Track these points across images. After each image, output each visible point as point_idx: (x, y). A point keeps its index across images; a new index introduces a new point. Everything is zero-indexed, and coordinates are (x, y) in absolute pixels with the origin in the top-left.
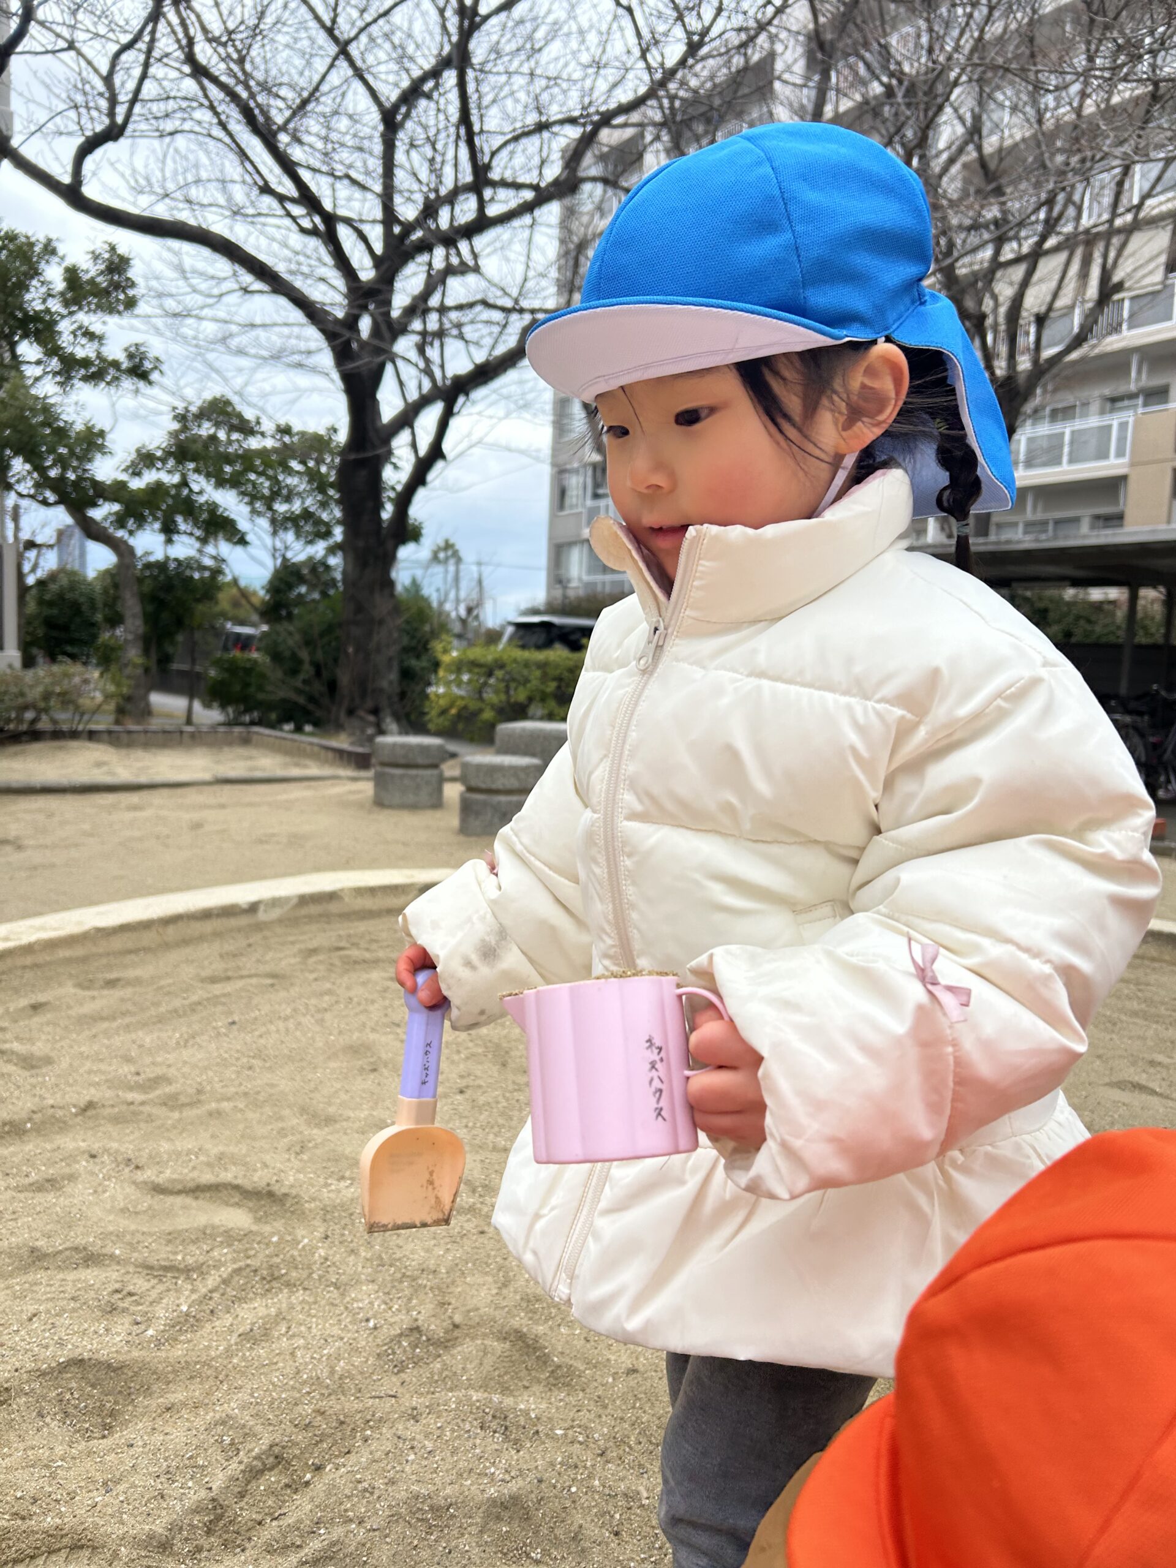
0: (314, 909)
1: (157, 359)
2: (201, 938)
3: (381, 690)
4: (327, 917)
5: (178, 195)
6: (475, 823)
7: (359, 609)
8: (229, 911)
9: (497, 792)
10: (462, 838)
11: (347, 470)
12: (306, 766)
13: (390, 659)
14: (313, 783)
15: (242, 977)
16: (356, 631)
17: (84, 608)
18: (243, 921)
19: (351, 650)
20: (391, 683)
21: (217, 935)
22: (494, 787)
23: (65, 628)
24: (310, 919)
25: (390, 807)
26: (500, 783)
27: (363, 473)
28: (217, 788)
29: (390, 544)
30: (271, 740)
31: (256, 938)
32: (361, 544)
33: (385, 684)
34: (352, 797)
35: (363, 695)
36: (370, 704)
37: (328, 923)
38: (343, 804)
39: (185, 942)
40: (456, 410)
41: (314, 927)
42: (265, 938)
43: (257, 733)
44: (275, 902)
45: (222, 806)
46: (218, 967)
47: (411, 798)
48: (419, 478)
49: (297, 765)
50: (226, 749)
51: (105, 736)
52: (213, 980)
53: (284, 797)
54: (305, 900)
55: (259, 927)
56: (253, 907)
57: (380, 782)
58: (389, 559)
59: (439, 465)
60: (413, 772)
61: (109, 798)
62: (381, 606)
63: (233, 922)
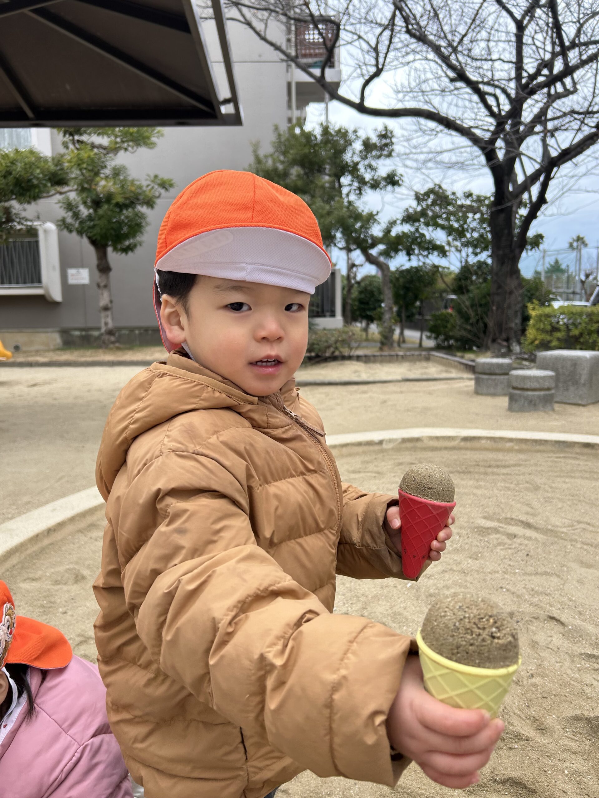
0: (409, 445)
1: (401, 175)
2: (357, 454)
3: (511, 329)
4: (415, 449)
5: (417, 89)
6: (516, 406)
7: (499, 287)
8: (370, 443)
9: (527, 390)
10: (509, 413)
11: (494, 216)
12: (450, 372)
13: (516, 312)
14: (449, 381)
15: (365, 472)
16: (497, 298)
17: (376, 293)
18: (377, 448)
19: (494, 308)
20: (516, 324)
21: (364, 453)
22: (525, 387)
23: (367, 303)
24: (407, 449)
25: (482, 394)
26: (528, 385)
27: (502, 216)
28: (403, 383)
29: (517, 251)
30: (438, 359)
31: (380, 456)
32: (501, 252)
33: (513, 325)
34: (466, 389)
35: (501, 332)
36: (504, 336)
37: (415, 451)
38: (460, 392)
39: (350, 455)
40: (552, 175)
41: (407, 453)
42: (384, 456)
43: (433, 355)
44: (390, 441)
45: (401, 392)
46: (358, 466)
47: (492, 390)
48: (532, 215)
49: (447, 371)
50: (418, 363)
51: (364, 358)
52: (354, 472)
53: (433, 388)
54: (404, 440)
55: (383, 451)
56: (381, 442)
57: (478, 381)
58: (516, 259)
59: (544, 207)
60: (494, 377)
61: (355, 387)
62: (512, 283)
63: (371, 448)
